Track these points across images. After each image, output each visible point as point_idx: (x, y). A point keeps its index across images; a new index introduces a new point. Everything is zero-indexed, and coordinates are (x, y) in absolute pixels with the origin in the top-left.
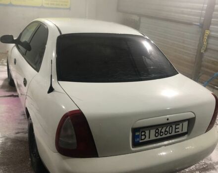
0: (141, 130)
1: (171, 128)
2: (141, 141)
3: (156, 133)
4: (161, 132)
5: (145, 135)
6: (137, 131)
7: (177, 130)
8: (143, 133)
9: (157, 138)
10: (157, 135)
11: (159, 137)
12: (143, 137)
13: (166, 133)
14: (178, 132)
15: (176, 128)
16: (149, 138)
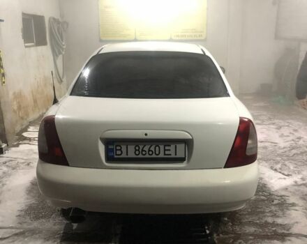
0: (116, 144)
1: (157, 148)
2: (116, 156)
3: (136, 150)
4: (143, 150)
5: (120, 150)
6: (111, 144)
7: (167, 152)
8: (118, 148)
9: (138, 156)
10: (137, 153)
11: (141, 156)
12: (119, 152)
13: (151, 153)
14: (170, 155)
15: (165, 150)
16: (127, 155)
